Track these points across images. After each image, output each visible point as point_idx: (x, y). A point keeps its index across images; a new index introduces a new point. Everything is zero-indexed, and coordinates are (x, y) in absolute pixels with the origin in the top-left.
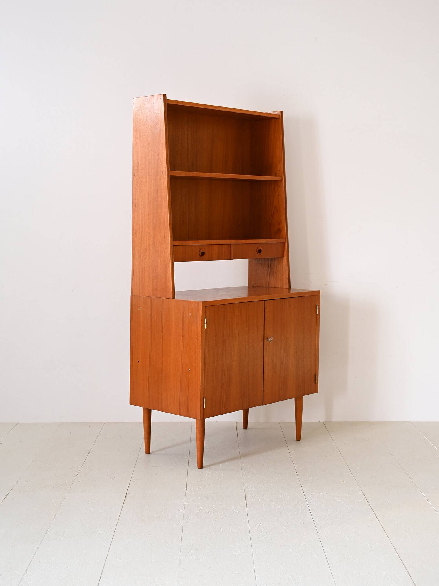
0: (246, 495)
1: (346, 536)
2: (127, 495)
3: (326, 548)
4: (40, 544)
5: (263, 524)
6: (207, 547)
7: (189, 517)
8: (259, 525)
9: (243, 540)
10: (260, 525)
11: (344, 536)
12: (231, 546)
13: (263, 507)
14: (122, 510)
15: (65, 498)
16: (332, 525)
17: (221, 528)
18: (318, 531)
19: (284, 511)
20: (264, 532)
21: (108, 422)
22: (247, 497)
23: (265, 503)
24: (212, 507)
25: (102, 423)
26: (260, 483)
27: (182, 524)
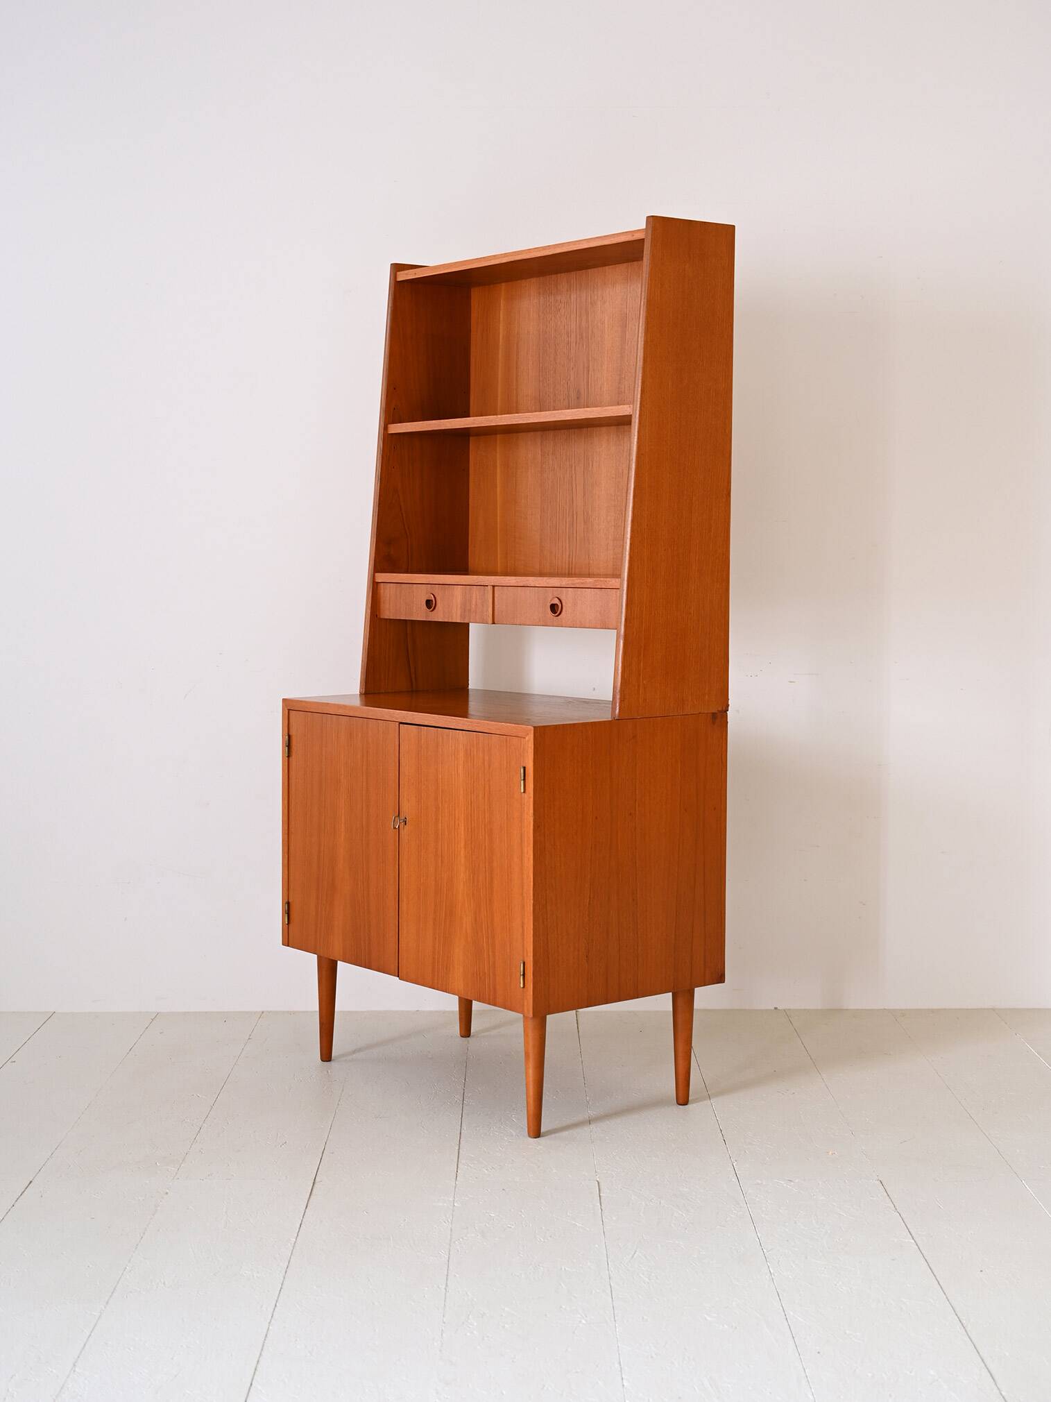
0: (601, 1184)
1: (840, 1283)
2: (316, 1185)
3: (792, 1313)
4: (107, 1303)
5: (640, 1255)
6: (506, 1309)
7: (463, 1239)
8: (631, 1256)
9: (594, 1292)
10: (633, 1257)
11: (835, 1283)
12: (564, 1307)
13: (642, 1215)
14: (304, 1220)
15: (167, 1193)
16: (806, 1258)
17: (541, 1265)
18: (772, 1271)
19: (690, 1225)
20: (643, 1274)
21: (269, 1012)
22: (601, 1192)
23: (646, 1205)
24: (520, 1213)
25: (255, 1013)
26: (634, 1157)
27: (447, 1253)
